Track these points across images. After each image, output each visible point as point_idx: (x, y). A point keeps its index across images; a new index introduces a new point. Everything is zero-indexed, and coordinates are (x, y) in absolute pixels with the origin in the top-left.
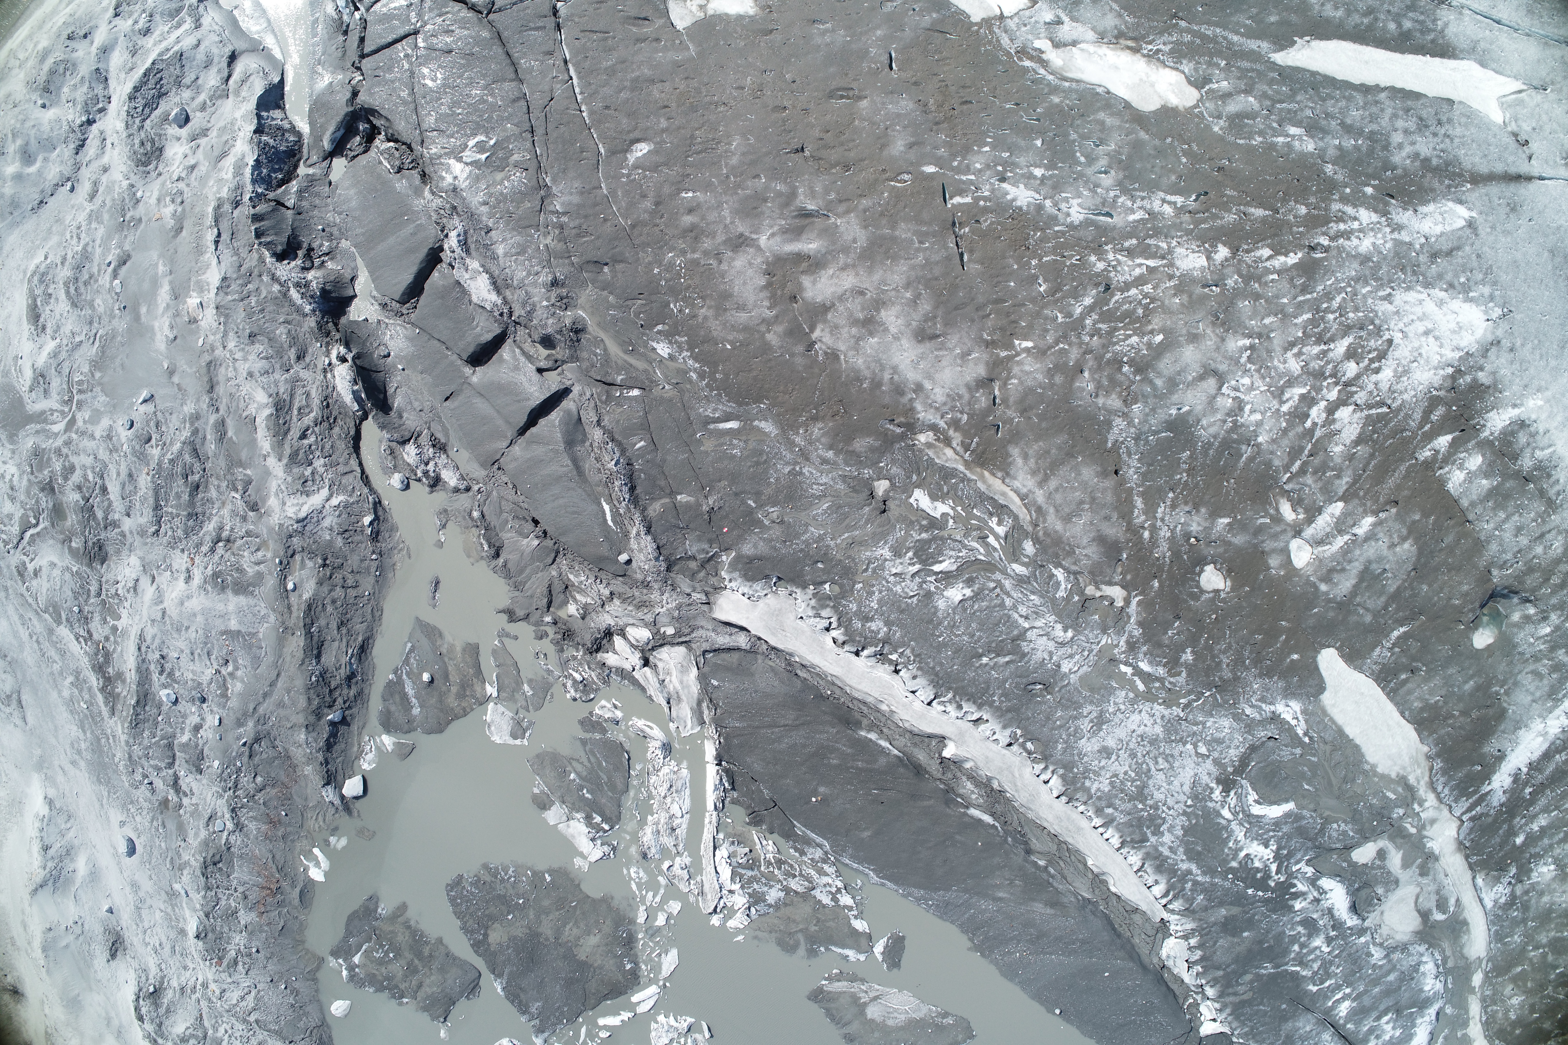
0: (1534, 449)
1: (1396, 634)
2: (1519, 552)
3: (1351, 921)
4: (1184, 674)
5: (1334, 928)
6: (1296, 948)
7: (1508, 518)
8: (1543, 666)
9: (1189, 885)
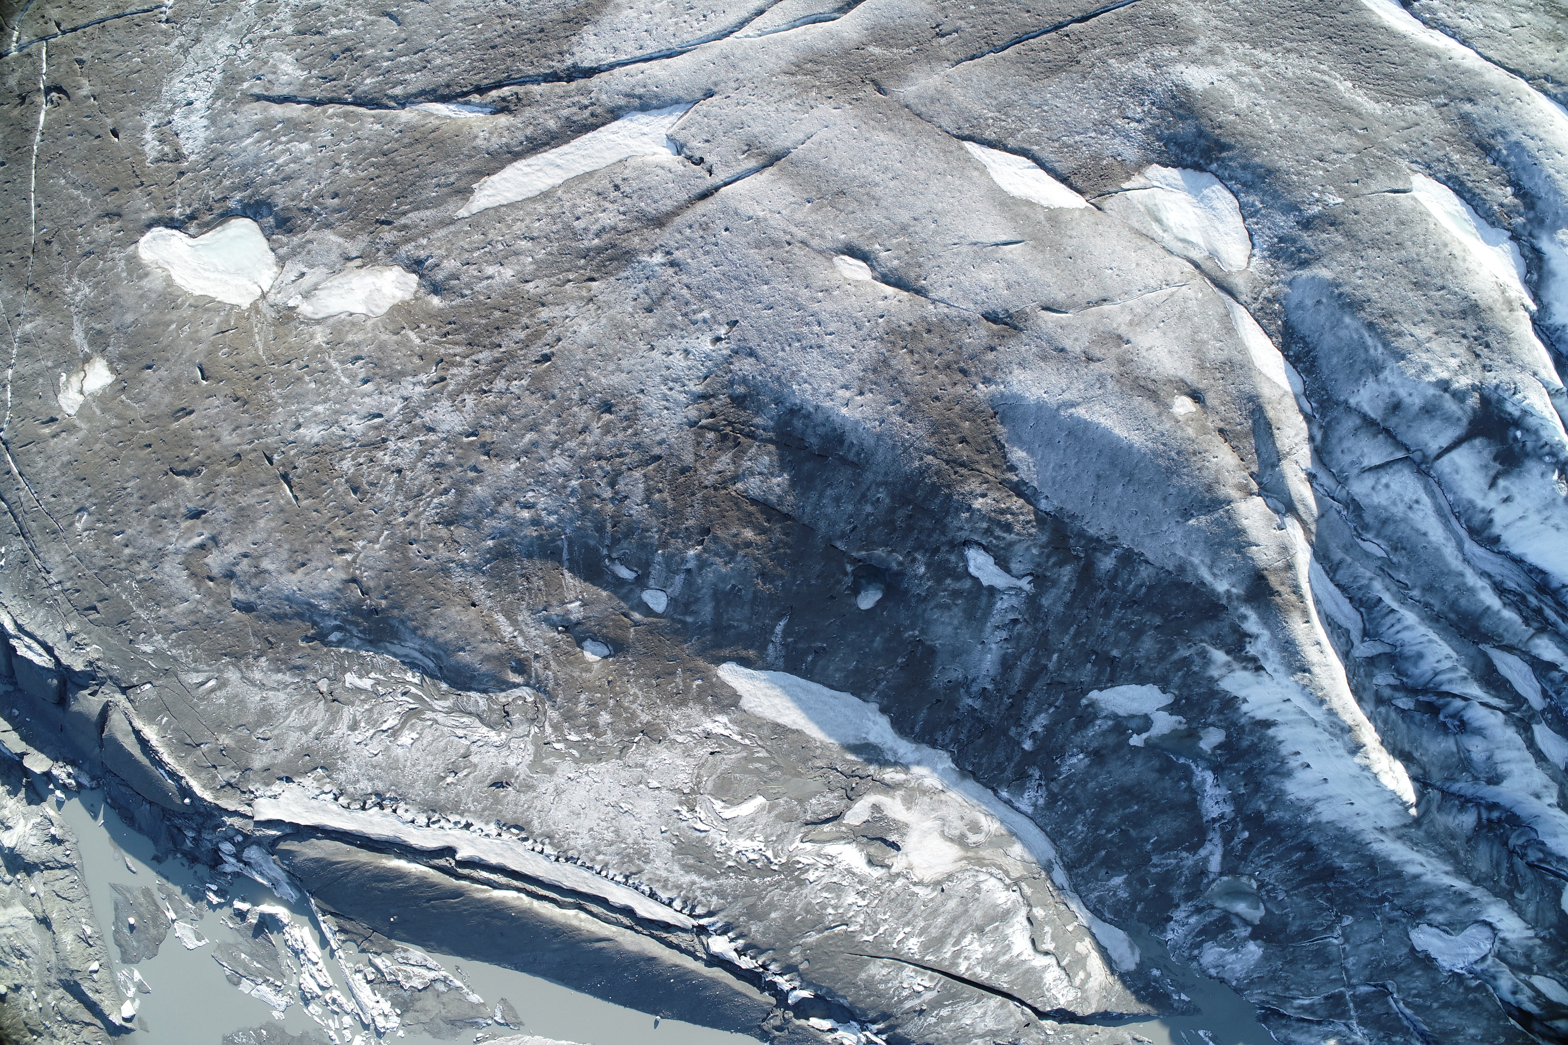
0: (814, 427)
1: (779, 629)
2: (851, 516)
3: (877, 873)
4: (609, 732)
5: (861, 882)
6: (830, 910)
7: (821, 496)
8: (943, 597)
9: (698, 893)
